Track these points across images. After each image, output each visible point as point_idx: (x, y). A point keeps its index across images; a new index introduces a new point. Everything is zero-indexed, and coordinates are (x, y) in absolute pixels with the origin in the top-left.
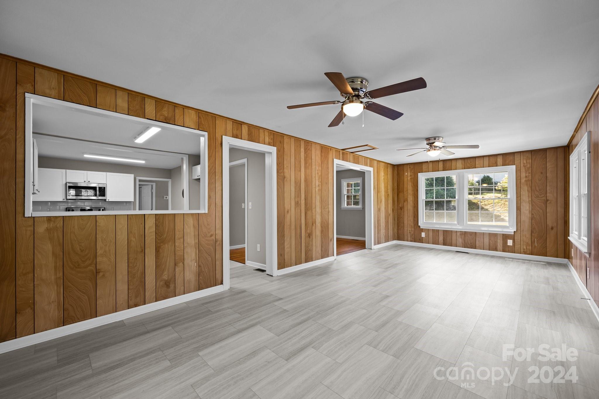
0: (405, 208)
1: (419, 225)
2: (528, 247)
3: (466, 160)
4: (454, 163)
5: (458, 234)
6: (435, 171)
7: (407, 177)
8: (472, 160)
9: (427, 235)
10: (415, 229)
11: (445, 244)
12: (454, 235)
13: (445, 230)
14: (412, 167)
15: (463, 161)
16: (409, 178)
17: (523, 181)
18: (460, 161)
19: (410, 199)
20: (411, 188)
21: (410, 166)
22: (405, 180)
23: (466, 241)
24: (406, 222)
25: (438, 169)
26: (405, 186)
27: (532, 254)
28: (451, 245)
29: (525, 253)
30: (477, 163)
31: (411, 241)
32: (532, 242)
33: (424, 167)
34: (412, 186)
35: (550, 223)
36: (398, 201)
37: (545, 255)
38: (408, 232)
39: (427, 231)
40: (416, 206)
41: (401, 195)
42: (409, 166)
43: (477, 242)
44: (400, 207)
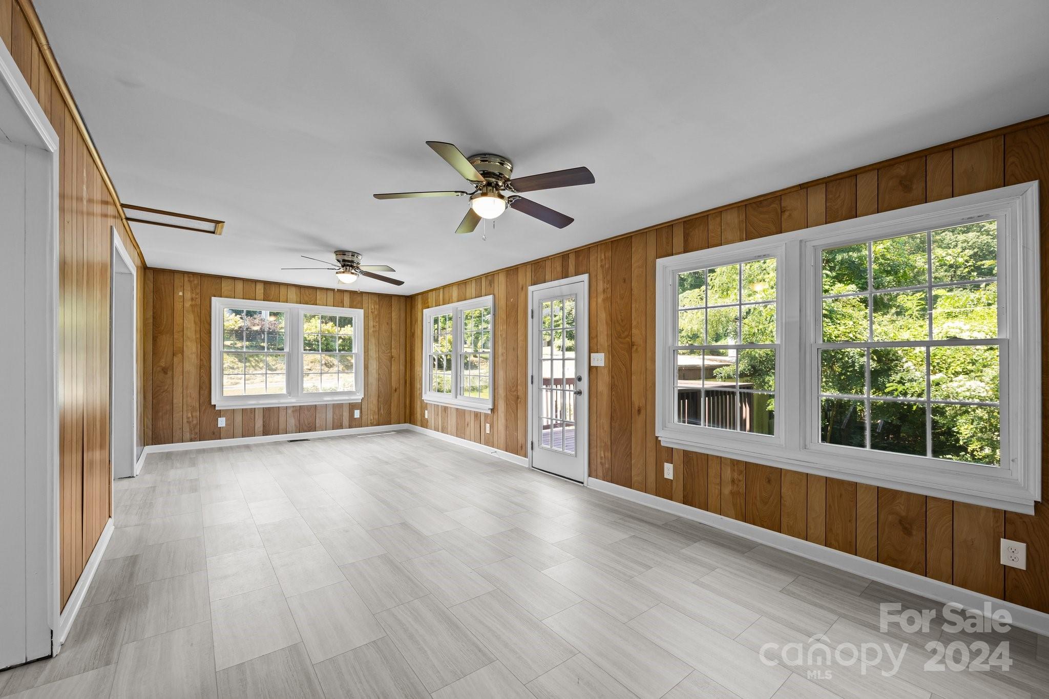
0: (177, 370)
1: (213, 403)
2: (375, 417)
3: (302, 290)
4: (283, 290)
5: (290, 411)
6: (249, 299)
7: (182, 300)
8: (311, 291)
9: (231, 423)
10: (202, 413)
11: (266, 432)
12: (282, 414)
13: (266, 408)
14: (195, 282)
15: (298, 291)
16: (188, 304)
17: (371, 331)
18: (293, 290)
19: (191, 349)
20: (193, 325)
21: (192, 279)
22: (178, 306)
23: (302, 421)
24: (177, 400)
25: (253, 295)
26: (178, 319)
27: (378, 425)
28: (277, 432)
29: (372, 425)
30: (318, 297)
31: (191, 440)
32: (379, 410)
33: (226, 286)
34: (195, 322)
35: (394, 385)
36: (154, 354)
37: (389, 423)
38: (185, 420)
39: (230, 414)
40: (205, 363)
41: (164, 340)
42: (189, 277)
43: (317, 421)
44: (162, 366)
